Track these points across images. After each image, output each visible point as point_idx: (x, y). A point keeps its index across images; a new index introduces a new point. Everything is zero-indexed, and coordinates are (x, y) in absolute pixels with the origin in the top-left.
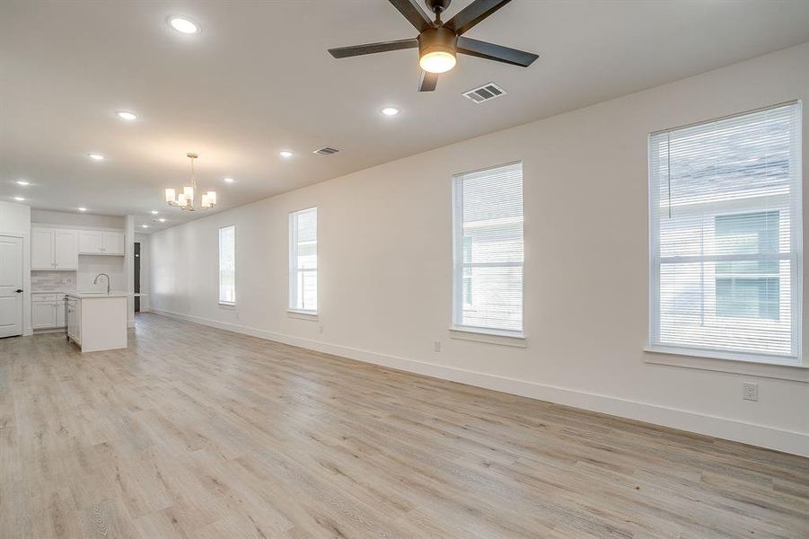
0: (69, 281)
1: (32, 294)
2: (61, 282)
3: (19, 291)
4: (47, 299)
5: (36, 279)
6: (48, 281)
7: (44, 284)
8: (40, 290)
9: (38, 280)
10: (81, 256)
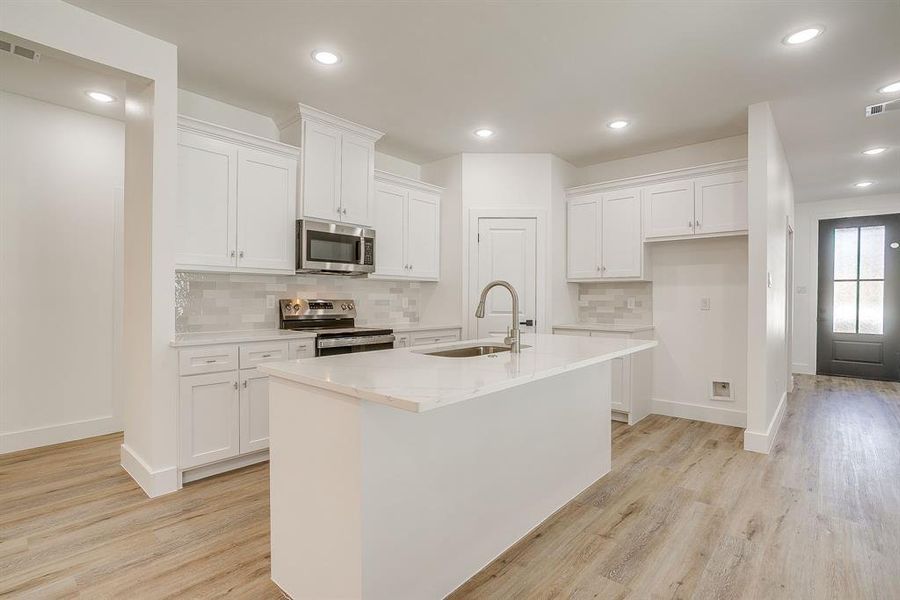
0: (639, 304)
2: (625, 308)
3: (529, 323)
5: (586, 299)
6: (603, 304)
7: (598, 311)
8: (593, 324)
9: (590, 302)
10: (650, 246)
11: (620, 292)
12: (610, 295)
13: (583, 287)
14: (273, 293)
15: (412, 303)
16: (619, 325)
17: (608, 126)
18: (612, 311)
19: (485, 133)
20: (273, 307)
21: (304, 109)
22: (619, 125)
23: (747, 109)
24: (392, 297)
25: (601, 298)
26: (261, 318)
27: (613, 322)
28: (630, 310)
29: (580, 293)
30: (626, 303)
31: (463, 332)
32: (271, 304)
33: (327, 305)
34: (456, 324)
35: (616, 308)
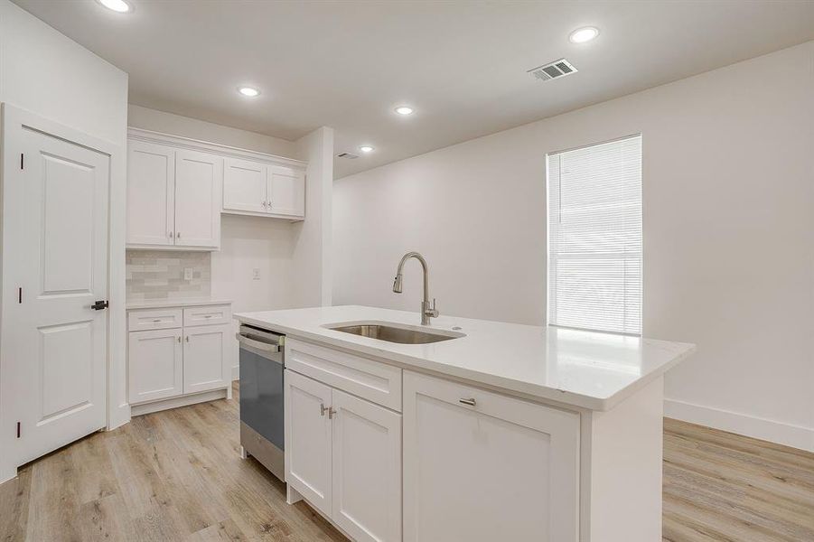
0: (197, 275)
1: (128, 310)
2: (181, 279)
3: (100, 306)
4: (163, 321)
5: (138, 268)
6: (154, 275)
7: (146, 284)
10: (227, 217)
11: (176, 262)
12: (161, 266)
13: (133, 254)
16: (173, 299)
17: (238, 90)
18: (166, 284)
22: (249, 92)
27: (166, 296)
28: (188, 282)
30: (182, 274)
35: (170, 281)
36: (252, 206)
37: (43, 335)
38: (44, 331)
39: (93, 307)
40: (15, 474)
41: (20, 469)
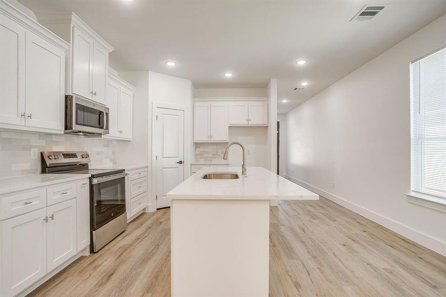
1: (192, 165)
2: (216, 154)
3: (181, 162)
5: (199, 150)
6: (207, 152)
7: (205, 156)
8: (202, 162)
9: (201, 152)
10: (231, 127)
11: (215, 147)
12: (210, 149)
13: (197, 145)
14: (36, 147)
15: (113, 153)
16: (214, 162)
17: (224, 75)
18: (211, 156)
19: (171, 64)
20: (36, 158)
21: (75, 18)
22: (229, 75)
23: (270, 80)
24: (105, 149)
25: (206, 150)
26: (27, 166)
27: (211, 160)
28: (219, 155)
29: (196, 147)
30: (217, 152)
31: (149, 169)
32: (35, 155)
33: (73, 155)
34: (146, 165)
35: (213, 154)
36: (243, 122)
37: (163, 171)
38: (164, 169)
39: (178, 163)
40: (156, 210)
41: (157, 209)
